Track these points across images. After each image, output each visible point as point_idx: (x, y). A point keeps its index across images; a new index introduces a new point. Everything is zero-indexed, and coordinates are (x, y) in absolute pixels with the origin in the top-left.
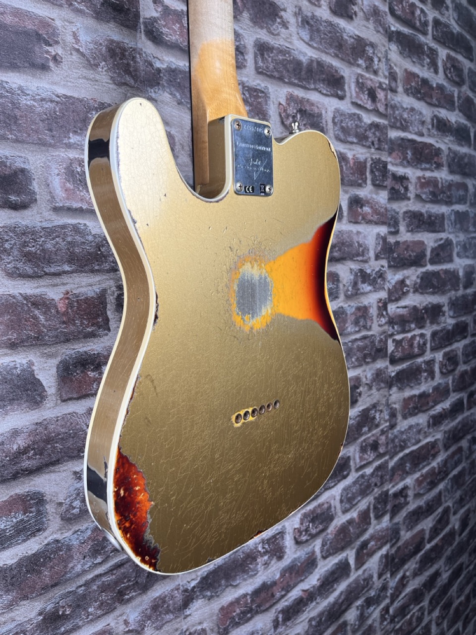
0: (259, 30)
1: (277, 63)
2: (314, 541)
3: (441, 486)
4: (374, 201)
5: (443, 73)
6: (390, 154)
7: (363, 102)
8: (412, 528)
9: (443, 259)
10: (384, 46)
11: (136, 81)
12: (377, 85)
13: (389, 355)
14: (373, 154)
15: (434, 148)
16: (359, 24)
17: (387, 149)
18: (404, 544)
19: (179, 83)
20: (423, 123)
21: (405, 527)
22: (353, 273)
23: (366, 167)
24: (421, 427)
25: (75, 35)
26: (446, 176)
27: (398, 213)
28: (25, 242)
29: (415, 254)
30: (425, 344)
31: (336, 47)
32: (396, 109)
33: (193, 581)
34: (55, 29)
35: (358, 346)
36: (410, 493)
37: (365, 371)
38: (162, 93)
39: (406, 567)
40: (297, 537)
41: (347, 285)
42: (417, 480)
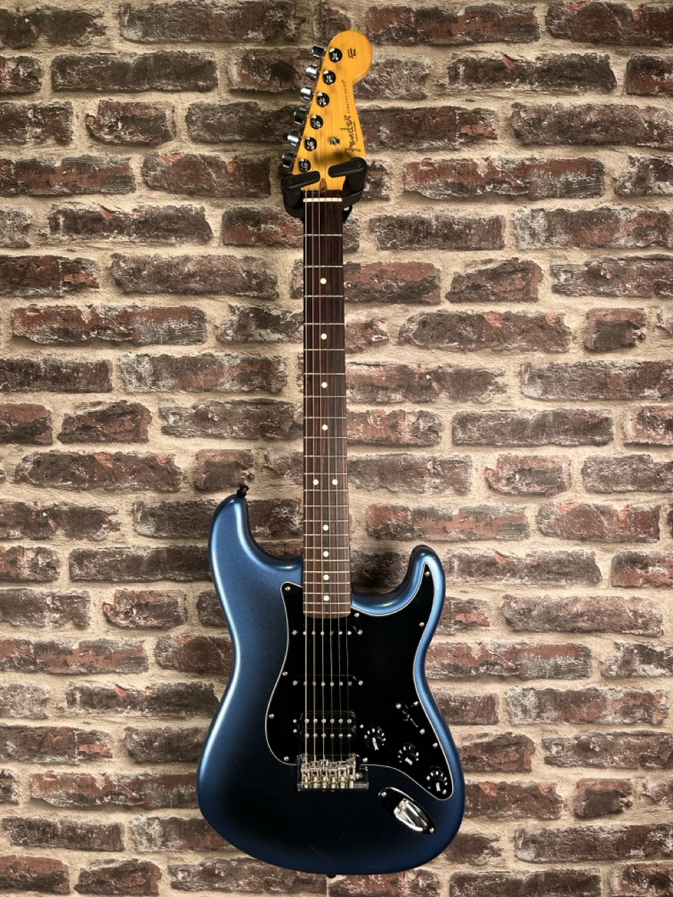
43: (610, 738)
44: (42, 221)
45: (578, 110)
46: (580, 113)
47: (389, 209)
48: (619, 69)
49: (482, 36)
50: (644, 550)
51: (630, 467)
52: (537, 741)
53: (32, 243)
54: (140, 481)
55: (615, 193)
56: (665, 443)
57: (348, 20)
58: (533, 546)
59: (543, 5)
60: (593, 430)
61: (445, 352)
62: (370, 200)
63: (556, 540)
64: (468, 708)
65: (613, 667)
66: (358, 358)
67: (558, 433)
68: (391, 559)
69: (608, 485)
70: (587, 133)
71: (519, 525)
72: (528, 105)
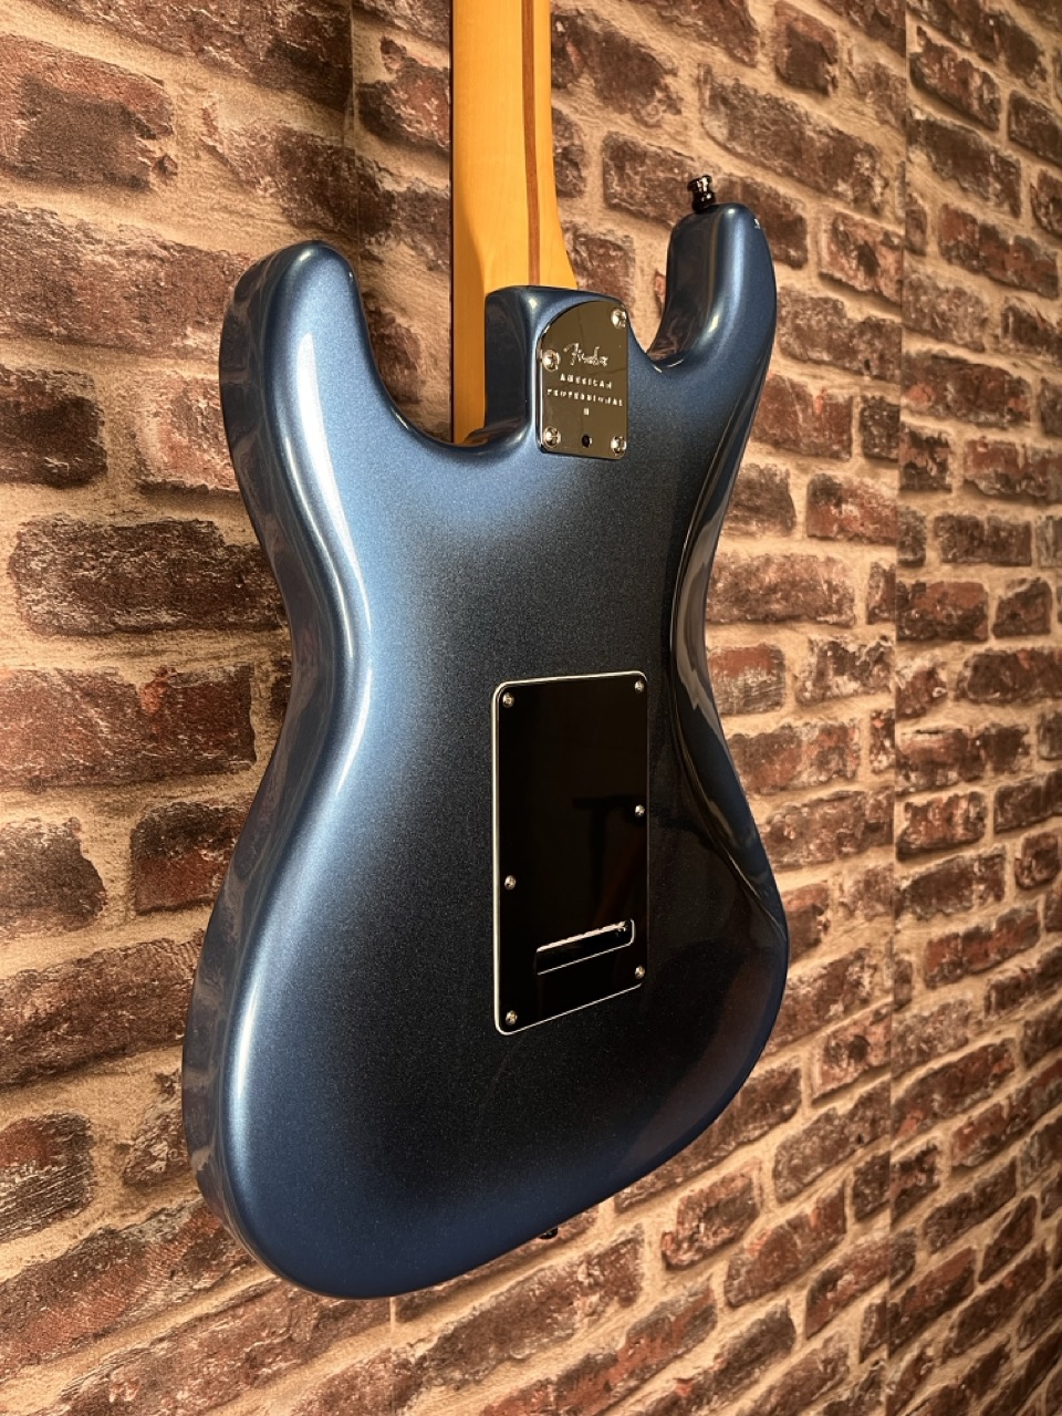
0: (615, 116)
1: (653, 188)
2: (710, 1266)
3: (1015, 1150)
4: (866, 492)
5: (1030, 214)
6: (906, 389)
7: (847, 275)
8: (944, 1245)
9: (1026, 625)
10: (898, 154)
11: (337, 219)
12: (880, 238)
13: (895, 840)
14: (867, 387)
15: (1007, 378)
16: (840, 106)
17: (898, 379)
18: (923, 1283)
19: (433, 225)
20: (983, 323)
21: (927, 1242)
22: (816, 650)
23: (849, 415)
24: (970, 1009)
25: (207, 117)
26: (1035, 440)
27: (922, 520)
28: (76, 558)
29: (960, 613)
30: (980, 818)
31: (788, 153)
32: (921, 291)
33: (422, 1344)
34: (162, 102)
35: (823, 817)
36: (943, 1164)
37: (838, 874)
38: (393, 245)
39: (927, 1335)
40: (668, 1253)
41: (802, 677)
42: (960, 1131)
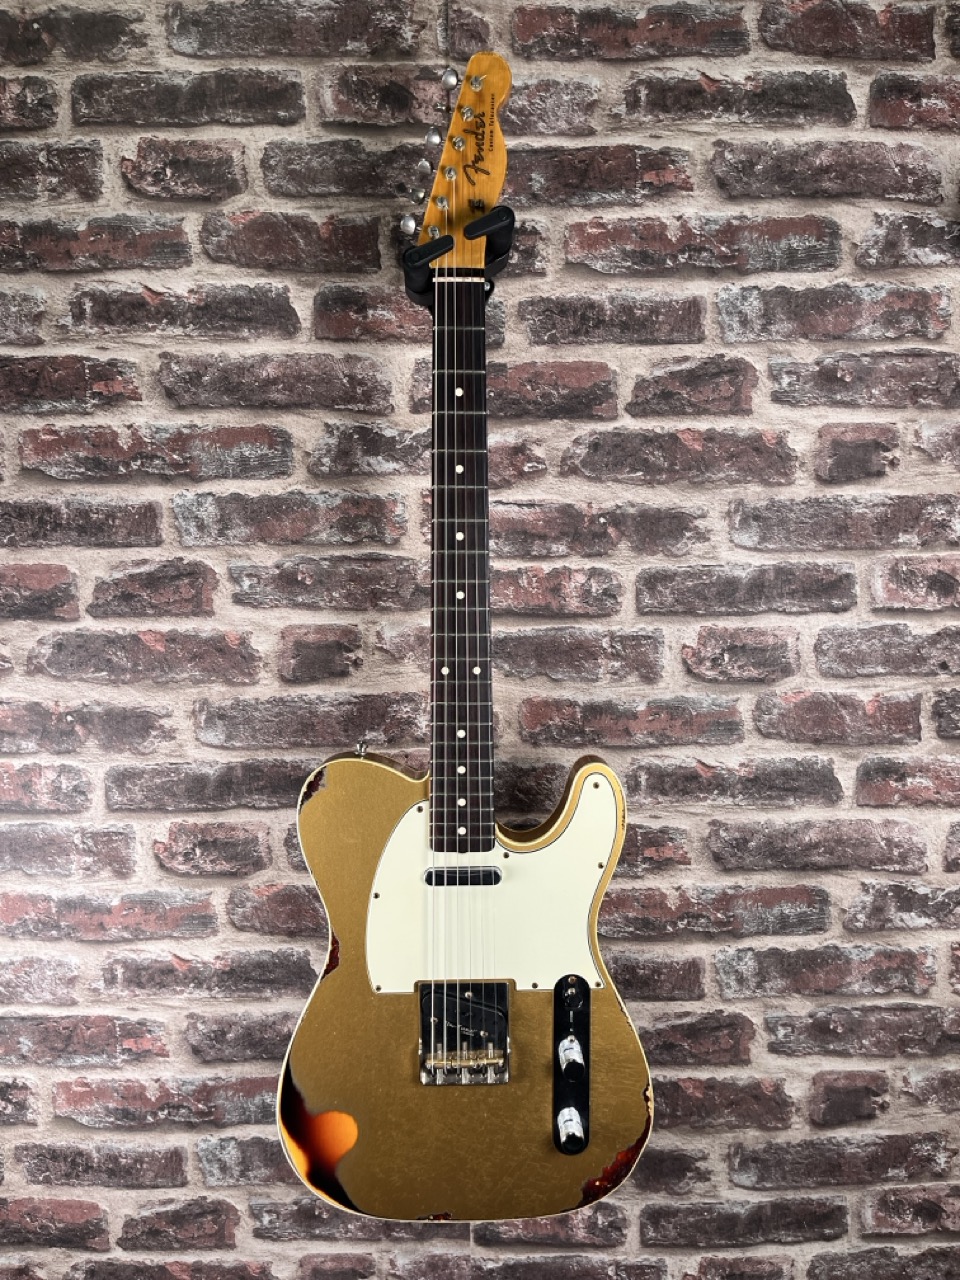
43: (856, 1014)
44: (61, 307)
45: (803, 149)
46: (806, 154)
47: (546, 287)
48: (859, 92)
49: (672, 47)
50: (900, 755)
51: (880, 641)
52: (757, 1020)
53: (47, 339)
54: (204, 670)
55: (856, 263)
56: (927, 607)
57: (486, 25)
58: (749, 752)
59: (754, 4)
60: (829, 591)
61: (624, 486)
62: (519, 275)
63: (781, 743)
64: (663, 977)
65: (860, 916)
66: (507, 495)
67: (781, 596)
68: (553, 773)
69: (850, 666)
70: (816, 181)
71: (730, 723)
72: (734, 142)
